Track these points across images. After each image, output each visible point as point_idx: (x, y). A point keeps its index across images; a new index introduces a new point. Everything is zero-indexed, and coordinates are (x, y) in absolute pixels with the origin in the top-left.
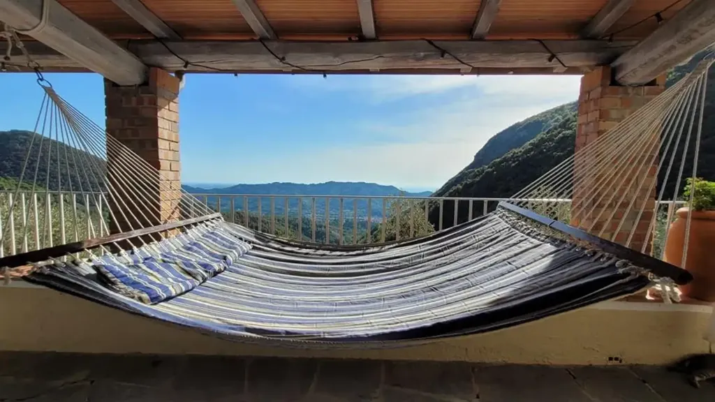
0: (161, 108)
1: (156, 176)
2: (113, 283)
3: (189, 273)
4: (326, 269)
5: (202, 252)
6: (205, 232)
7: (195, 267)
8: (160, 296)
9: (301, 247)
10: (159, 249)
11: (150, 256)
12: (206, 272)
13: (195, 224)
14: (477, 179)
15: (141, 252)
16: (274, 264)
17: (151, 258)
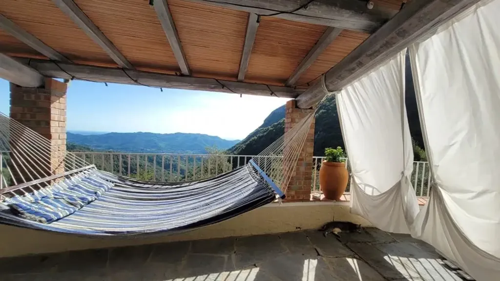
0: (53, 102)
1: (48, 144)
2: (22, 214)
3: (71, 204)
4: (158, 196)
5: (81, 190)
6: (83, 178)
7: (75, 200)
8: (53, 219)
9: (145, 184)
10: (51, 190)
11: (46, 195)
12: (83, 202)
13: (77, 173)
14: (265, 134)
15: (40, 194)
16: (127, 195)
17: (46, 196)
